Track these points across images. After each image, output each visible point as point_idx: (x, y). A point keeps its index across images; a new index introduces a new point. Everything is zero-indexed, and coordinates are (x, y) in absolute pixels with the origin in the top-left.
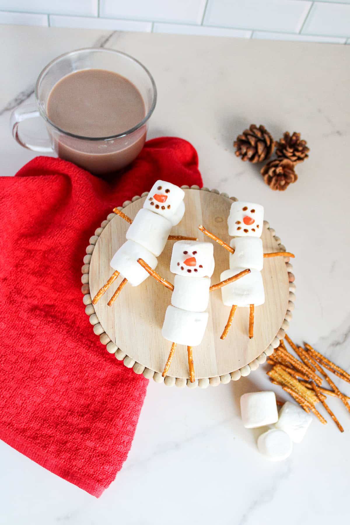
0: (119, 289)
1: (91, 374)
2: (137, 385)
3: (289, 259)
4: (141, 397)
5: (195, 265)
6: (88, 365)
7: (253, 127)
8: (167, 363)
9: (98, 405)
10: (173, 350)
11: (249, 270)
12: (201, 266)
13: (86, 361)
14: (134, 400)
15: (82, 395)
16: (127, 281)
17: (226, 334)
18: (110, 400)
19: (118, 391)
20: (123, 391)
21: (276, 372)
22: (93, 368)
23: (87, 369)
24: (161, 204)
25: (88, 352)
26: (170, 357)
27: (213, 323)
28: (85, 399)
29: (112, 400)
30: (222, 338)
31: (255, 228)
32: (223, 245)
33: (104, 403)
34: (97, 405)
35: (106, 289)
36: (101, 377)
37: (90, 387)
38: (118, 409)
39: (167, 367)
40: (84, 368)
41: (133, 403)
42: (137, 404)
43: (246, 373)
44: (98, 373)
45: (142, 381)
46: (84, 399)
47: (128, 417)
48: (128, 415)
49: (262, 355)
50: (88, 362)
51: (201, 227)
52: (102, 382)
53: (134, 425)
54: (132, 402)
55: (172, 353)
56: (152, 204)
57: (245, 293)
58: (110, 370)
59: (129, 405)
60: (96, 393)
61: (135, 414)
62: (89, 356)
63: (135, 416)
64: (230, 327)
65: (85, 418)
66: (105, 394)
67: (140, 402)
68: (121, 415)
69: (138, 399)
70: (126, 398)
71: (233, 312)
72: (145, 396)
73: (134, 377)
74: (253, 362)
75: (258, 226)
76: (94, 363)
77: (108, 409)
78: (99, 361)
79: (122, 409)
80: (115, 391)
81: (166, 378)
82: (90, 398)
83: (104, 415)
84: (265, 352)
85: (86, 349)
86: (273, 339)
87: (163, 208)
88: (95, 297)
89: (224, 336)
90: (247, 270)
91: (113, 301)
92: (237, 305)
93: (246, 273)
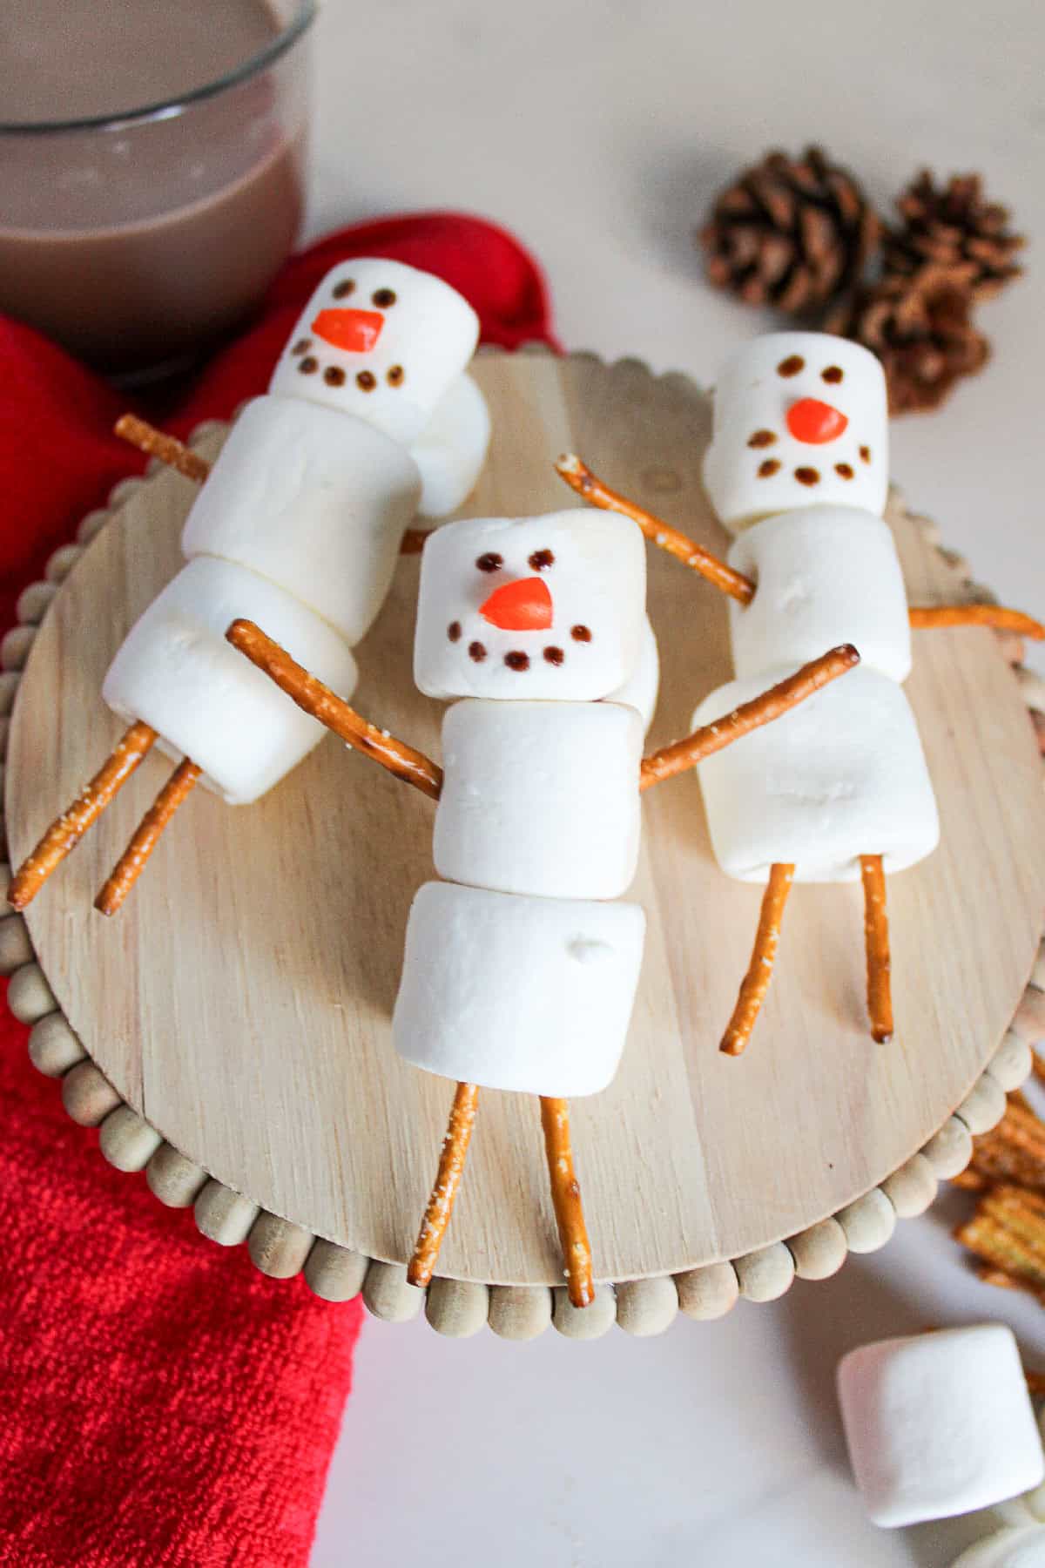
0: (151, 817)
1: (54, 1295)
2: (295, 1339)
4: (323, 1398)
5: (544, 624)
6: (33, 1247)
8: (433, 1202)
9: (96, 1458)
10: (458, 1129)
11: (851, 650)
12: (581, 633)
13: (23, 1225)
14: (284, 1424)
15: (13, 1408)
16: (197, 770)
17: (752, 1022)
18: (156, 1430)
19: (196, 1375)
20: (222, 1375)
21: (999, 1225)
22: (64, 1264)
23: (31, 1268)
24: (351, 363)
25: (33, 1176)
26: (444, 1167)
27: (674, 975)
28: (28, 1432)
29: (168, 1426)
30: (727, 1046)
31: (854, 461)
32: (693, 561)
33: (122, 1440)
34: (90, 1461)
35: (84, 820)
36: (106, 1305)
37: (51, 1365)
38: (202, 1475)
39: (430, 1226)
40: (16, 1267)
41: (276, 1436)
42: (303, 1443)
43: (869, 1239)
44: (90, 1289)
45: (318, 1313)
46: (20, 1431)
47: (257, 1514)
48: (256, 1507)
49: (946, 1128)
50: (38, 1233)
51: (571, 465)
52: (113, 1335)
53: (290, 1556)
54: (272, 1432)
55: (456, 1149)
56: (308, 366)
57: (835, 791)
58: (151, 1265)
59: (254, 1451)
60: (84, 1396)
61: (292, 1497)
62: (39, 1198)
63: (292, 1507)
64: (769, 982)
65: (25, 1535)
66: (128, 1396)
67: (317, 1430)
68: (214, 1509)
69: (305, 1416)
70: (240, 1411)
71: (776, 901)
72: (345, 1390)
73: (277, 1294)
74: (907, 1168)
75: (864, 453)
76: (63, 1234)
77: (146, 1478)
78: (94, 1222)
79: (220, 1473)
80: (181, 1376)
81: (435, 1289)
82: (53, 1424)
83: (124, 1514)
84: (961, 1113)
85: (21, 1165)
86: (997, 1044)
87: (366, 378)
88: (24, 868)
89: (736, 1033)
90: (842, 651)
91: (125, 883)
92: (791, 867)
93: (837, 666)
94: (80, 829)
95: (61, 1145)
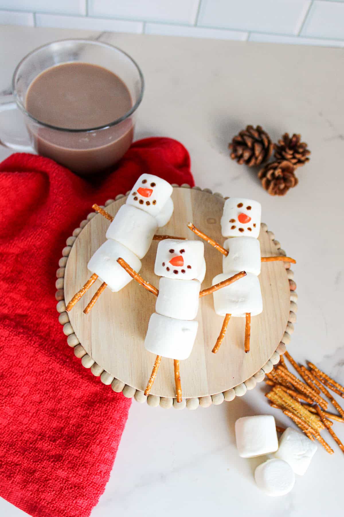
0: (97, 294)
1: (65, 393)
2: (117, 406)
3: (290, 265)
4: (122, 419)
5: (182, 265)
6: (62, 382)
7: (249, 128)
8: (150, 379)
9: (73, 429)
10: (157, 365)
11: (245, 272)
12: (189, 267)
13: (60, 378)
14: (114, 424)
15: (55, 417)
16: (107, 285)
17: (219, 347)
18: (86, 423)
19: (95, 412)
20: (101, 413)
21: (276, 394)
22: (68, 387)
23: (61, 387)
24: (145, 199)
26: (153, 372)
27: (204, 334)
28: (58, 422)
29: (89, 423)
30: (213, 351)
31: (252, 227)
32: (215, 246)
33: (79, 426)
34: (71, 429)
35: (82, 294)
36: (76, 396)
37: (64, 408)
38: (96, 433)
39: (149, 384)
40: (58, 386)
41: (112, 427)
42: (117, 429)
43: (241, 393)
44: (74, 392)
45: (123, 401)
46: (56, 422)
47: (107, 443)
48: (106, 441)
49: (259, 372)
50: (63, 380)
51: (191, 225)
52: (78, 402)
53: (113, 452)
54: (111, 426)
55: (156, 368)
56: (136, 199)
57: (240, 300)
58: (87, 388)
59: (107, 429)
60: (71, 415)
61: (114, 440)
62: (63, 372)
63: (114, 442)
64: (224, 338)
65: (56, 444)
66: (80, 416)
67: (120, 426)
68: (98, 441)
69: (118, 423)
70: (104, 421)
71: (227, 321)
72: (126, 419)
73: (114, 396)
74: (250, 379)
75: (254, 225)
76: (68, 380)
77: (83, 434)
78: (75, 378)
79: (99, 433)
80: (92, 413)
81: (149, 397)
82: (64, 421)
83: (78, 440)
84: (263, 369)
85: (60, 364)
86: (272, 354)
87: (148, 203)
88: (69, 303)
89: (215, 349)
90: (243, 273)
91: (90, 308)
92: (231, 314)
93: (241, 276)
94: (81, 295)
95: (68, 360)
